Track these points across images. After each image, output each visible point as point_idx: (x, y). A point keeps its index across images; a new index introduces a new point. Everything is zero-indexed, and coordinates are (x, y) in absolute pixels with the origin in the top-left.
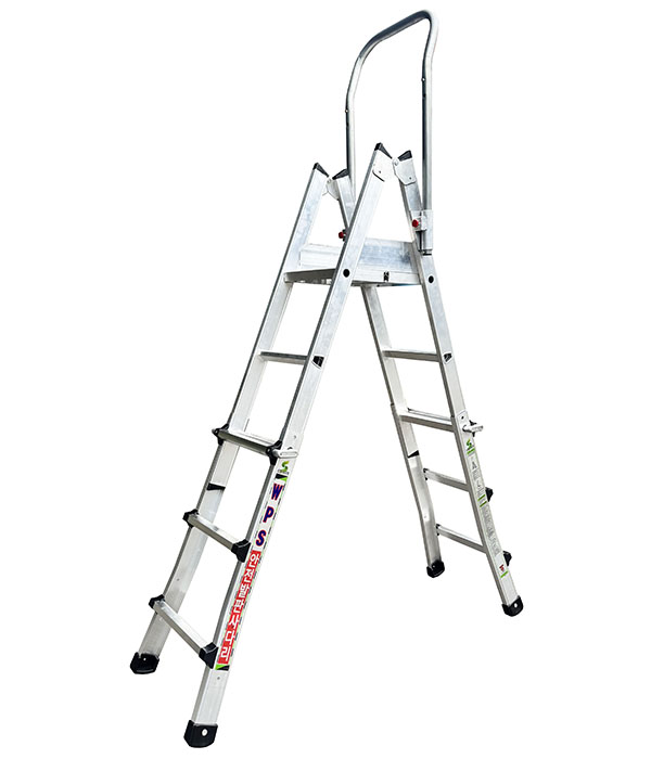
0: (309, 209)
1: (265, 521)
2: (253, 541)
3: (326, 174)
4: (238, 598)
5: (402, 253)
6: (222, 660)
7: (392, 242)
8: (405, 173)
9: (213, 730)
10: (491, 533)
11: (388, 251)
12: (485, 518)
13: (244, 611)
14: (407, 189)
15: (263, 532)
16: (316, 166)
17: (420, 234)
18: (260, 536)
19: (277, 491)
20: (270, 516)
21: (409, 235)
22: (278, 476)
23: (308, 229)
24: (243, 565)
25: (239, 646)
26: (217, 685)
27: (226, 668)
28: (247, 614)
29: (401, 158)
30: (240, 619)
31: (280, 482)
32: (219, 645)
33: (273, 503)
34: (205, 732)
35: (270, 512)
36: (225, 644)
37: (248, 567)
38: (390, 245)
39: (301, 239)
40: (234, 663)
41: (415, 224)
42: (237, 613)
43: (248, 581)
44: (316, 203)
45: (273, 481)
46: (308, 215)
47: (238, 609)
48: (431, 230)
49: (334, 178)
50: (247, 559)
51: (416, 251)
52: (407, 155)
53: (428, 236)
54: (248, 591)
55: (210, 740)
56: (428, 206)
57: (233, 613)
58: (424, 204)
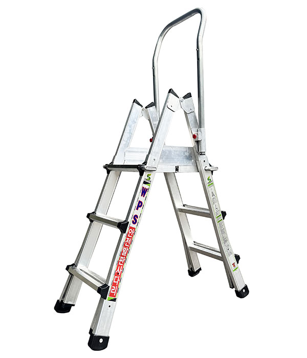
0: (130, 127)
1: (137, 209)
2: (130, 220)
3: (141, 105)
4: (121, 256)
5: (187, 154)
6: (112, 295)
7: (181, 147)
8: (187, 106)
9: (106, 339)
10: (226, 241)
11: (178, 153)
12: (222, 231)
13: (125, 264)
14: (189, 116)
15: (136, 216)
16: (135, 101)
17: (198, 142)
18: (134, 218)
19: (144, 192)
20: (140, 206)
21: (191, 143)
22: (145, 183)
23: (130, 138)
24: (125, 235)
25: (122, 286)
26: (109, 311)
27: (114, 300)
28: (127, 266)
29: (185, 97)
30: (123, 269)
31: (146, 186)
32: (110, 284)
33: (142, 199)
34: (101, 340)
35: (140, 204)
36: (114, 284)
37: (127, 237)
38: (179, 149)
39: (125, 144)
40: (119, 297)
41: (194, 137)
42: (121, 265)
43: (127, 245)
44: (134, 122)
45: (142, 185)
46: (130, 130)
47: (121, 263)
48: (205, 140)
49: (146, 108)
50: (127, 232)
51: (195, 153)
52: (189, 96)
53: (202, 144)
54: (128, 252)
55: (104, 346)
56: (202, 126)
57: (118, 265)
58: (200, 124)
